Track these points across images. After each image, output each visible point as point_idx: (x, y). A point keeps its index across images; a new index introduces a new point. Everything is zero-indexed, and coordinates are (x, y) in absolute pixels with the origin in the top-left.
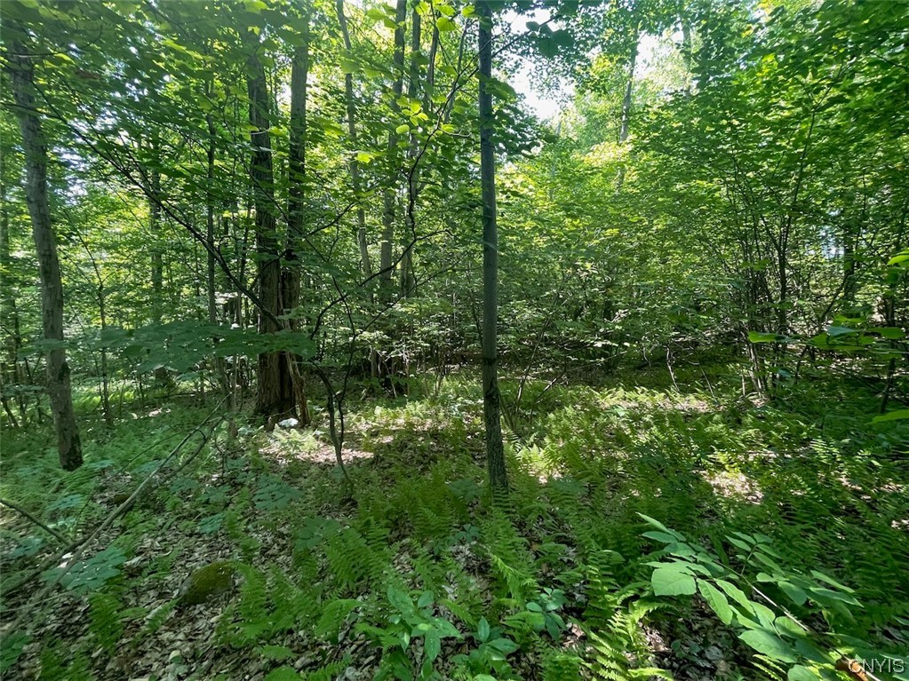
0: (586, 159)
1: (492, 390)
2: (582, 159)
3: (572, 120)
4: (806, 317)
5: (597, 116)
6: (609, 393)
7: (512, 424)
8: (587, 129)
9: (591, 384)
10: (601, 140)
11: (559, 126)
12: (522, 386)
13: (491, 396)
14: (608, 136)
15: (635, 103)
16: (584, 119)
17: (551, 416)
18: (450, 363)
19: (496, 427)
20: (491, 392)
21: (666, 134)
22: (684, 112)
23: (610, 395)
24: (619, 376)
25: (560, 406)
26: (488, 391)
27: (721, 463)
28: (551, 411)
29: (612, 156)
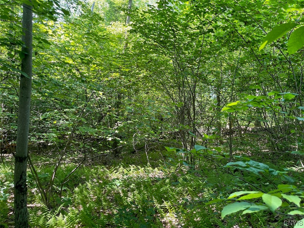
0: (107, 28)
1: (22, 181)
2: (105, 27)
3: (101, 4)
4: (204, 126)
5: (115, 6)
6: (115, 170)
7: (46, 199)
8: (109, 11)
9: (105, 164)
10: (116, 20)
11: (94, 5)
12: (55, 171)
13: (20, 186)
14: (121, 19)
15: (135, 5)
16: (108, 5)
17: (77, 189)
18: (5, 152)
19: (23, 210)
20: (20, 183)
21: (146, 26)
22: (154, 17)
23: (115, 171)
24: (122, 158)
25: (83, 182)
26: (18, 182)
27: (166, 209)
28: (76, 185)
29: (122, 30)
